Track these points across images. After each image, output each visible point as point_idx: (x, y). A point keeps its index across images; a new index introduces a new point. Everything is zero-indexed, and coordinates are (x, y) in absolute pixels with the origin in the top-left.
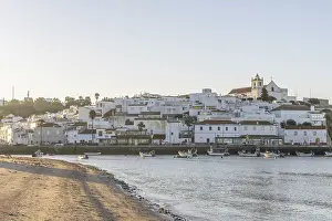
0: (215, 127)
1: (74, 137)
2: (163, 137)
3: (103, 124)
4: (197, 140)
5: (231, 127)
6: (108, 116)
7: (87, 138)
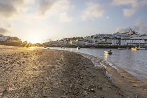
0: (127, 41)
1: (87, 43)
2: (111, 43)
3: (94, 40)
4: (121, 44)
5: (132, 41)
6: (95, 38)
7: (90, 44)
